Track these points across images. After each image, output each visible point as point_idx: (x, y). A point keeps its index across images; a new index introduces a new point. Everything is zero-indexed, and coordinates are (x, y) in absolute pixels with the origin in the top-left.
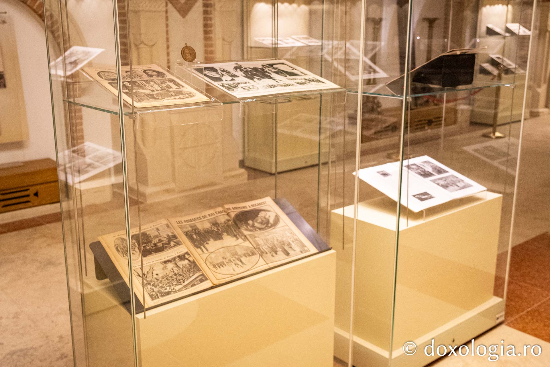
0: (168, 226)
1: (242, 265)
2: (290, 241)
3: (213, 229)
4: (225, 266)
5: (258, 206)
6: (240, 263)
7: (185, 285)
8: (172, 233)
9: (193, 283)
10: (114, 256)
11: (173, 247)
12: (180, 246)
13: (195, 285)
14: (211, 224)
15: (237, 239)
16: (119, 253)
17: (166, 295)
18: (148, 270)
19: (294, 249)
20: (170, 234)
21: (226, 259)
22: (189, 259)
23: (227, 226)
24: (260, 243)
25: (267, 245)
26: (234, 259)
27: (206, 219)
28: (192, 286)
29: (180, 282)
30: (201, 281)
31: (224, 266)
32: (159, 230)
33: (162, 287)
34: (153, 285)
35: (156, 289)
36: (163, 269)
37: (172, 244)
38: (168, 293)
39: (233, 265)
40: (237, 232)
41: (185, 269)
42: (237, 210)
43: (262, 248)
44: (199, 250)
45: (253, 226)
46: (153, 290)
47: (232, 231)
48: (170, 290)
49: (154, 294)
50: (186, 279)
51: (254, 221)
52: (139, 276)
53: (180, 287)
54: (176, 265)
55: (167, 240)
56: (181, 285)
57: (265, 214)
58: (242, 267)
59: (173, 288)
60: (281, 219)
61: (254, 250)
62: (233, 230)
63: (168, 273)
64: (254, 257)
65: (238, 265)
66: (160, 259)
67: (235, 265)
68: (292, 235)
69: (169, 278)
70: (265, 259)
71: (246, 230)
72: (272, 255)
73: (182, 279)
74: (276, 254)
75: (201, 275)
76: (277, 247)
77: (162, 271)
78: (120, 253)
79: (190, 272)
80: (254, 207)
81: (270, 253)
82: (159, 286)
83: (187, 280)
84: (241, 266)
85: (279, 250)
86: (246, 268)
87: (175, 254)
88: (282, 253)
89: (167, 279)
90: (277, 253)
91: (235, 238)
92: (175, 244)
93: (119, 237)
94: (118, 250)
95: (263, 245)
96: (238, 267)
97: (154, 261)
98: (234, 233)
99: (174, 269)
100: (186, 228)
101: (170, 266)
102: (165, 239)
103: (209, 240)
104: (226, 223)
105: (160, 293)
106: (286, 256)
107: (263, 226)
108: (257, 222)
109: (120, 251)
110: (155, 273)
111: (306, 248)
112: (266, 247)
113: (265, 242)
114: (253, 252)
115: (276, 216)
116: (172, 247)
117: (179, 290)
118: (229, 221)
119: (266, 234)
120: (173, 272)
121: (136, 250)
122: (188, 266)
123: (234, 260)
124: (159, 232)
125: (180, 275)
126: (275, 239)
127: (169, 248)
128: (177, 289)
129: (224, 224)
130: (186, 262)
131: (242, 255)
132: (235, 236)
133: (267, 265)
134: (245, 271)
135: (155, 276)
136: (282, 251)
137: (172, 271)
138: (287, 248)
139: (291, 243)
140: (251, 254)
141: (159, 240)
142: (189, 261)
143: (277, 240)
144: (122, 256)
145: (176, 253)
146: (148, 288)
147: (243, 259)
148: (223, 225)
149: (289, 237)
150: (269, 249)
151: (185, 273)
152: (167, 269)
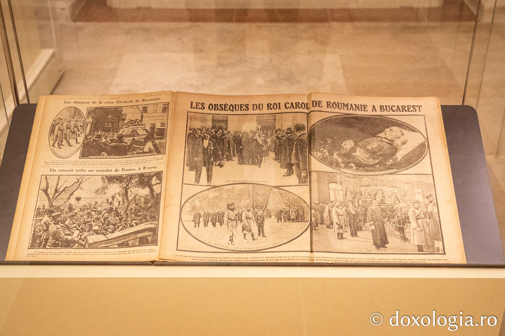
0: (165, 109)
1: (256, 236)
2: (410, 214)
3: (257, 137)
4: (221, 224)
5: (395, 113)
6: (255, 229)
7: (110, 238)
8: (163, 124)
9: (127, 240)
10: (39, 140)
11: (146, 153)
12: (160, 156)
13: (127, 245)
14: (259, 127)
15: (290, 173)
16: (50, 135)
17: (62, 246)
18: (69, 184)
19: (407, 236)
20: (158, 126)
21: (232, 210)
22: (155, 188)
23: (289, 139)
24: (332, 199)
25: (347, 207)
26: (250, 215)
27: (257, 112)
28: (120, 246)
29: (106, 230)
30: (143, 242)
31: (218, 224)
32: (146, 112)
33: (68, 228)
34: (54, 218)
35: (53, 228)
36: (97, 191)
37: (149, 145)
38: (68, 244)
39: (240, 228)
40: (297, 159)
41: (134, 205)
42: (337, 110)
43: (330, 212)
44: (191, 176)
45: (348, 156)
46: (48, 227)
47: (290, 154)
48: (76, 239)
49: (44, 236)
50: (121, 227)
51: (360, 143)
52: (46, 191)
53: (101, 238)
54: (124, 192)
55: (144, 137)
56: (105, 235)
57: (399, 134)
58: (254, 239)
59: (85, 237)
60: (427, 157)
61: (307, 209)
62: (294, 152)
63: (99, 203)
64: (295, 224)
65: (250, 231)
66: (108, 170)
67: (243, 229)
68: (427, 201)
69: (93, 213)
70: (315, 238)
71: (323, 160)
72: (340, 236)
73: (114, 225)
74: (354, 234)
75: (150, 230)
76: (369, 217)
77: (93, 195)
78: (52, 136)
79: (136, 215)
80: (385, 113)
81: (341, 227)
82: (63, 222)
83: (121, 230)
84: (253, 235)
85: (370, 226)
86: (261, 243)
87: (140, 169)
88: (369, 236)
89: (88, 213)
90: (359, 233)
91: (285, 171)
92: (152, 148)
93: (75, 105)
94: (52, 131)
95: (338, 203)
96: (245, 235)
97: (92, 171)
98: (290, 158)
99: (118, 197)
100: (204, 120)
101: (115, 188)
102: (145, 132)
103: (229, 158)
104: (291, 132)
105: (54, 238)
106: (373, 247)
107: (371, 161)
108: (364, 147)
109: (56, 134)
110: (76, 194)
111: (438, 244)
112: (342, 211)
113: (349, 197)
114: (301, 213)
115: (422, 145)
116: (144, 153)
117: (92, 246)
118: (299, 128)
119: (366, 180)
120: (111, 204)
121: (78, 138)
122: (143, 200)
123: (247, 218)
124: (144, 114)
125: (117, 214)
126: (379, 198)
127: (137, 153)
128: (90, 242)
129: (284, 134)
130: (146, 191)
131: (272, 214)
132: (289, 166)
133: (309, 254)
134: (253, 252)
135: (73, 201)
136: (372, 231)
137: (110, 200)
138: (389, 228)
139: (412, 219)
140: (293, 216)
141: (133, 131)
142: (152, 190)
143: (382, 202)
144: (51, 144)
145: (142, 168)
146: (41, 220)
147: (269, 223)
148: (280, 136)
149: (416, 205)
150: (344, 219)
151: (127, 214)
152: (105, 193)
